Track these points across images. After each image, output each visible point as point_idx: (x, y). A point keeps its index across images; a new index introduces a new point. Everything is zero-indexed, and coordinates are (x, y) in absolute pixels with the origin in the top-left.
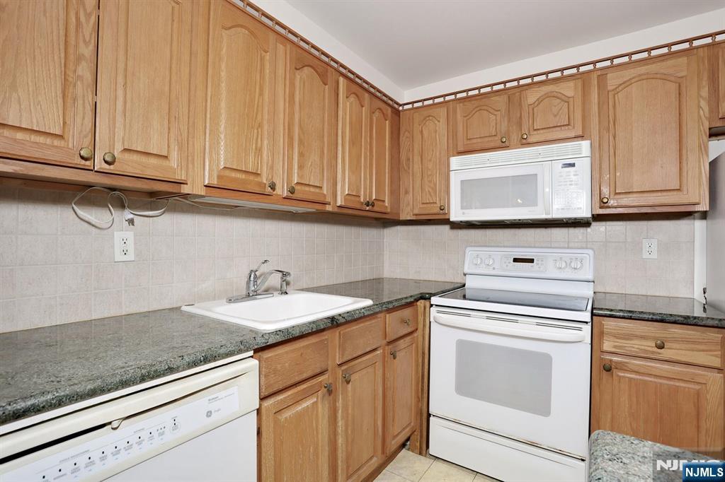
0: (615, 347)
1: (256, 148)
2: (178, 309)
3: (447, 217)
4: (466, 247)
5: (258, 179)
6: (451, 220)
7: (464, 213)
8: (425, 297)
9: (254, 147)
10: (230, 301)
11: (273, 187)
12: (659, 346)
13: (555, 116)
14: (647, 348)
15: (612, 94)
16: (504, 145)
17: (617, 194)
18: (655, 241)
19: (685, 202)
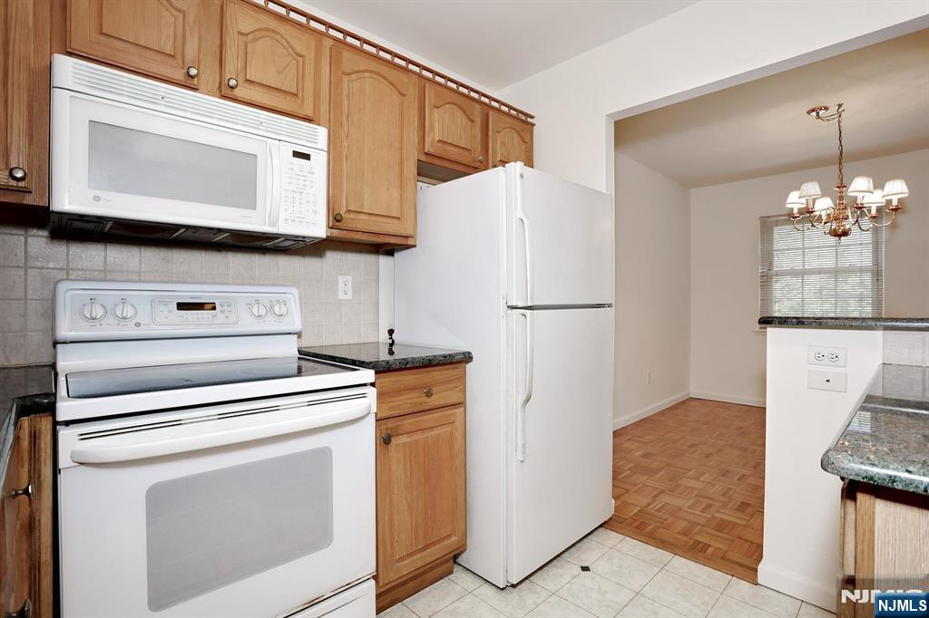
6: (54, 209)
7: (97, 199)
12: (429, 394)
13: (280, 73)
14: (416, 400)
15: (345, 79)
16: (189, 82)
17: (349, 211)
18: (349, 279)
19: (404, 233)
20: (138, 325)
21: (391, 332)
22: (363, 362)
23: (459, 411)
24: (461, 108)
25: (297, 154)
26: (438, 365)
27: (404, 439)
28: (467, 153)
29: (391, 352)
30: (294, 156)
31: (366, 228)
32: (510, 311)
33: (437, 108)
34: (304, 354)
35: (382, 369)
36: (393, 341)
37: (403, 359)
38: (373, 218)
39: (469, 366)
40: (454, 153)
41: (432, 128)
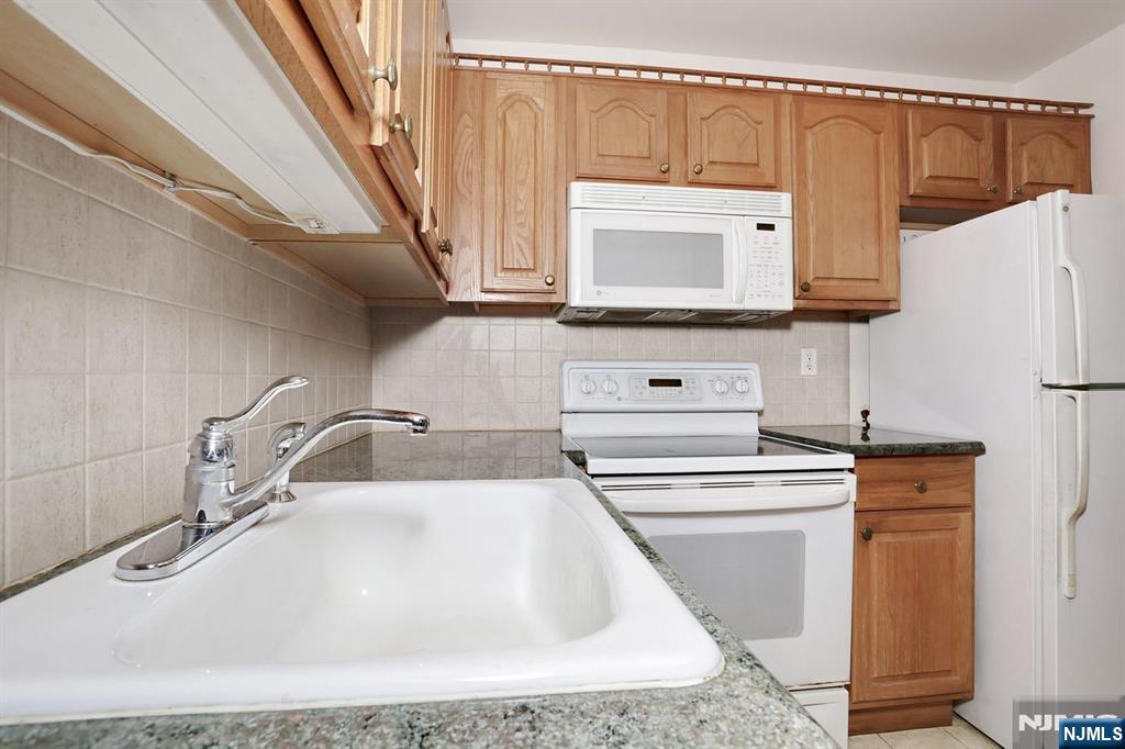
3: (564, 300)
6: (572, 305)
7: (599, 293)
12: (922, 489)
13: (739, 146)
14: (905, 495)
15: (807, 131)
16: (663, 177)
17: (816, 278)
18: (814, 351)
19: (883, 297)
20: (619, 399)
21: (865, 414)
22: (840, 445)
23: (964, 516)
24: (960, 127)
25: (761, 227)
26: (934, 455)
27: (887, 538)
28: (972, 184)
29: (865, 437)
30: (758, 228)
31: (837, 296)
32: (1047, 392)
33: (925, 136)
34: (766, 434)
35: (864, 454)
36: (868, 425)
37: (889, 445)
38: (845, 283)
39: (978, 460)
40: (952, 188)
41: (919, 163)
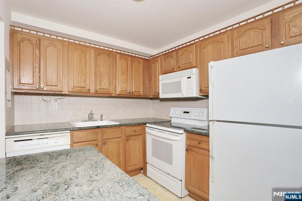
0: (190, 143)
1: (84, 81)
2: (69, 122)
3: (158, 97)
4: (171, 107)
5: (85, 89)
6: (160, 98)
7: (163, 95)
8: (145, 124)
9: (83, 80)
10: (83, 121)
11: (89, 90)
13: (188, 59)
15: (203, 50)
25: (188, 78)
28: (260, 47)
33: (239, 37)
